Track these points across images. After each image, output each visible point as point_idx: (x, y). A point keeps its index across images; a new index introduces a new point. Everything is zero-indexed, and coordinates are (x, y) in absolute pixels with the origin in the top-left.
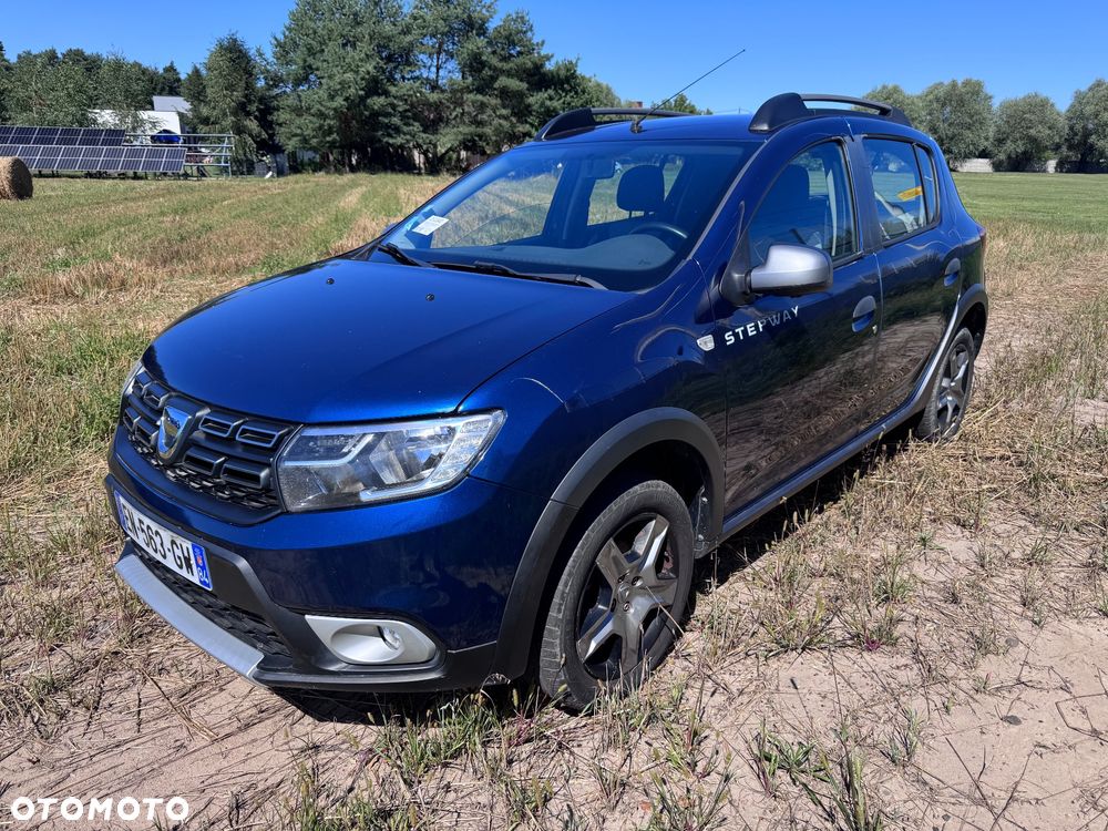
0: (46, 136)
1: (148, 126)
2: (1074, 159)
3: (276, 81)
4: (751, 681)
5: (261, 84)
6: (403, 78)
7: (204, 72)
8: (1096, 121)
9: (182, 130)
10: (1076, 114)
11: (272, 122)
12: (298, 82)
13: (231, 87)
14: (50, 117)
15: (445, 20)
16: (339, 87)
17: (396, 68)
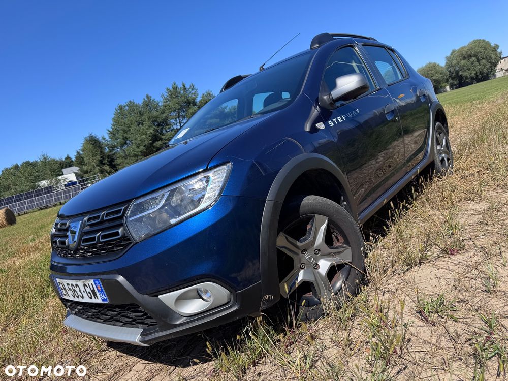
0: (19, 198)
1: (62, 181)
2: (455, 83)
3: (113, 147)
4: (400, 284)
5: (107, 150)
6: (167, 131)
7: (81, 153)
8: (459, 66)
9: (77, 179)
10: (449, 65)
11: (115, 165)
12: (122, 146)
13: (95, 155)
14: (19, 189)
15: (178, 104)
16: (140, 142)
17: (162, 128)
